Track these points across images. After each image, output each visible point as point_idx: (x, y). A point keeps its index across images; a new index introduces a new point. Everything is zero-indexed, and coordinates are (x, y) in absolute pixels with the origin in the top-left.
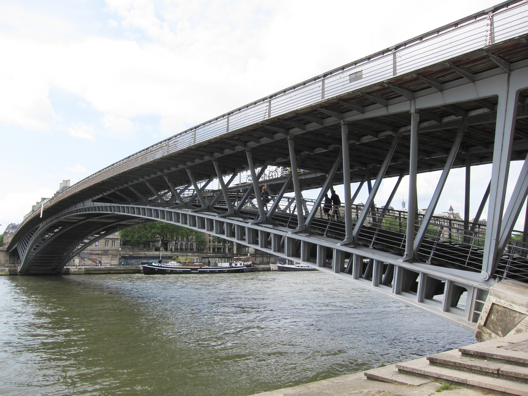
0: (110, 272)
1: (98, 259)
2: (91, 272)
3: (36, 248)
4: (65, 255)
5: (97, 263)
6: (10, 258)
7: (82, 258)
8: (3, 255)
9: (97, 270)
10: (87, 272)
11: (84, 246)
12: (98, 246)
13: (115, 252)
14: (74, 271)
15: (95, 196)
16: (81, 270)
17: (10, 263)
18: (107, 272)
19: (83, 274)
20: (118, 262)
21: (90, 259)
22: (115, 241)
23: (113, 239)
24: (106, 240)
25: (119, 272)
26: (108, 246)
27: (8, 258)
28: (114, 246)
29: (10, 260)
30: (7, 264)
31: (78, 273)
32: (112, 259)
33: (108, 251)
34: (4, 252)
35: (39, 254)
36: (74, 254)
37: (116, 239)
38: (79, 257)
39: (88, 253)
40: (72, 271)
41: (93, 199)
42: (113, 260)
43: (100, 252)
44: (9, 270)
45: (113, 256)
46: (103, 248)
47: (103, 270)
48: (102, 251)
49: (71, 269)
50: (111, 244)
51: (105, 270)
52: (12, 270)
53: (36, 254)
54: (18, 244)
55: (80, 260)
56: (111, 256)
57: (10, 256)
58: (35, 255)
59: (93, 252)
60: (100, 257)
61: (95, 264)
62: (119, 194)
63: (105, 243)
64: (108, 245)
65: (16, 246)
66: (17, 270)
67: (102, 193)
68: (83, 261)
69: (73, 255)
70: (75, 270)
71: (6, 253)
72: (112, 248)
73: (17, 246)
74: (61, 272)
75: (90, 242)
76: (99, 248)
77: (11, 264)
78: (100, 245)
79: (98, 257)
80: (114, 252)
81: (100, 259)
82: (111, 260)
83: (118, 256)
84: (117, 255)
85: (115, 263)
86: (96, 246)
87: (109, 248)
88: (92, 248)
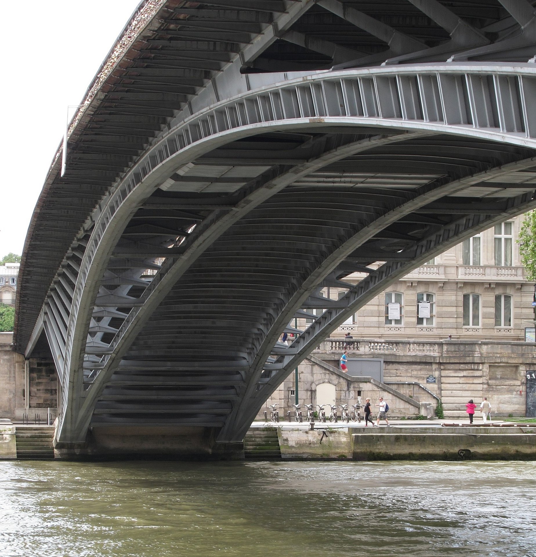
0: (472, 450)
1: (423, 384)
2: (381, 448)
3: (112, 330)
4: (244, 362)
5: (418, 407)
6: (31, 380)
7: (349, 383)
8: (6, 369)
9: (405, 438)
10: (360, 449)
11: (324, 317)
12: (430, 320)
13: (507, 351)
14: (300, 445)
15: (248, 41)
16: (331, 438)
17: (34, 402)
18: (455, 450)
19: (342, 458)
20: (523, 399)
21: (385, 387)
22: (508, 298)
23: (499, 284)
24: (465, 292)
25: (512, 449)
26: (475, 322)
27: (26, 381)
28: (508, 320)
29: (34, 389)
30: (22, 406)
31: (319, 451)
32: (490, 388)
33: (473, 344)
34: (6, 352)
35: (125, 358)
36: (287, 360)
37: (512, 285)
38: (334, 377)
39: (379, 355)
40: (292, 443)
41: (242, 56)
42: (498, 391)
43: (434, 352)
44: (18, 437)
45: (499, 373)
46: (453, 332)
47: (434, 440)
48: (441, 344)
49: (285, 435)
50: (493, 310)
51: (444, 440)
52: (29, 434)
53: (113, 360)
54: (46, 313)
55: (339, 391)
56: (485, 368)
57: (32, 371)
58: (110, 366)
59: (399, 351)
60: (436, 374)
61: (412, 411)
62: (339, 13)
63: (461, 309)
64: (476, 317)
65: (39, 325)
66: (52, 437)
67: (271, 20)
68: (352, 394)
69: (280, 366)
70: (304, 438)
71: (16, 356)
72: (495, 333)
73: (45, 322)
74: (241, 446)
75: (345, 298)
76: (436, 332)
77: (39, 406)
78: (440, 316)
79: (420, 374)
80: (498, 349)
81: (435, 386)
82: (488, 391)
83: (522, 370)
84: (517, 367)
85: (508, 408)
86: (420, 321)
87: (481, 333)
88: (402, 332)
